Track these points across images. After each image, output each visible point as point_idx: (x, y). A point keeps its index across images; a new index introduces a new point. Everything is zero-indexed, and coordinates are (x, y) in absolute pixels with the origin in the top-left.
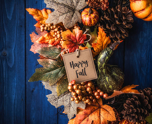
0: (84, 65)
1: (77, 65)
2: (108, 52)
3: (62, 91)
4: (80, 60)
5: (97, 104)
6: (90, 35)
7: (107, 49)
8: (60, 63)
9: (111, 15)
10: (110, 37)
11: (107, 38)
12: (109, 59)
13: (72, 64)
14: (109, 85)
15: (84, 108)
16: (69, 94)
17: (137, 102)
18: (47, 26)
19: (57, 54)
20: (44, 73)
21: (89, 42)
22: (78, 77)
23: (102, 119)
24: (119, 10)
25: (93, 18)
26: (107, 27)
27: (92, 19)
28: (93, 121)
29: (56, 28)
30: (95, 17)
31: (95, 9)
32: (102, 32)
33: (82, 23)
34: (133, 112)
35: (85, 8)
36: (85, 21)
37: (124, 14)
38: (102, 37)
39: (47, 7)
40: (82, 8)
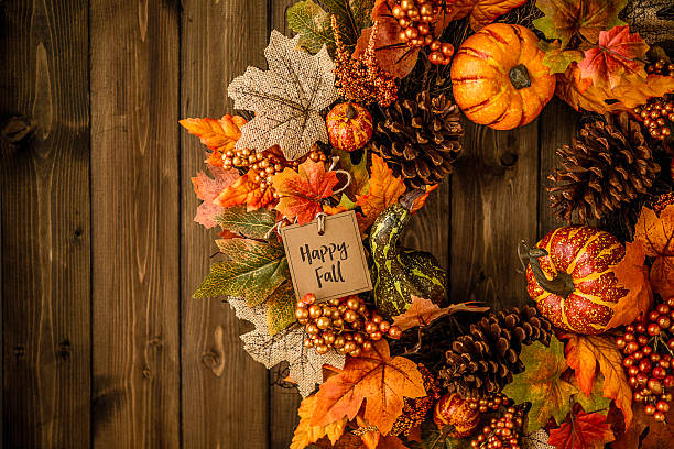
0: (336, 254)
1: (318, 255)
2: (395, 216)
3: (282, 323)
4: (327, 240)
5: (375, 356)
6: (348, 174)
7: (393, 208)
8: (276, 248)
9: (403, 119)
10: (403, 176)
11: (396, 181)
12: (399, 233)
13: (305, 251)
14: (404, 303)
15: (341, 367)
16: (302, 329)
17: (482, 346)
18: (238, 154)
19: (267, 224)
21: (346, 191)
22: (320, 287)
23: (388, 394)
24: (423, 107)
25: (358, 131)
26: (394, 151)
27: (355, 133)
28: (365, 399)
29: (263, 159)
30: (365, 125)
32: (381, 166)
33: (329, 142)
34: (469, 371)
35: (338, 102)
36: (338, 138)
37: (438, 116)
39: (236, 107)
40: (327, 104)
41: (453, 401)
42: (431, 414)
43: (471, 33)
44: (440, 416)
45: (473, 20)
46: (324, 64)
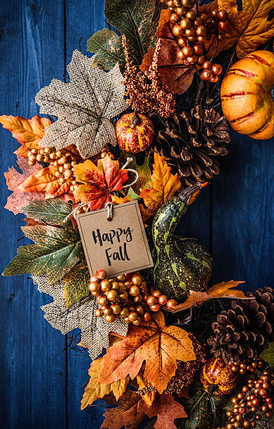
0: (123, 237)
1: (108, 238)
2: (175, 207)
3: (77, 296)
4: (114, 226)
5: (153, 325)
6: (136, 172)
7: (172, 200)
8: (72, 233)
9: (181, 128)
10: (179, 174)
11: (174, 178)
12: (177, 222)
13: (96, 235)
14: (179, 282)
15: (124, 334)
16: (92, 302)
17: (243, 318)
18: (41, 152)
19: (64, 214)
20: (35, 257)
21: (133, 187)
22: (110, 265)
23: (164, 357)
24: (198, 117)
25: (142, 135)
26: (173, 153)
27: (139, 137)
28: (145, 361)
29: (62, 157)
30: (146, 131)
31: (146, 115)
32: (161, 165)
33: (118, 145)
34: (232, 340)
35: (124, 113)
36: (125, 141)
37: (209, 125)
38: (161, 175)
39: (42, 112)
40: (117, 113)
41: (217, 365)
42: (198, 375)
43: (236, 60)
44: (206, 377)
45: (238, 49)
46: (116, 79)
